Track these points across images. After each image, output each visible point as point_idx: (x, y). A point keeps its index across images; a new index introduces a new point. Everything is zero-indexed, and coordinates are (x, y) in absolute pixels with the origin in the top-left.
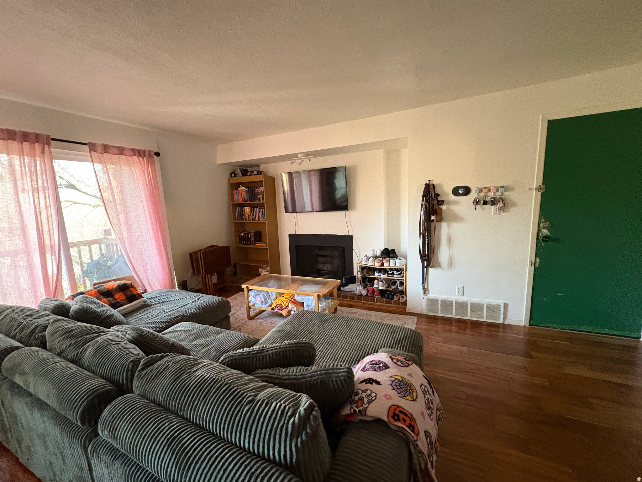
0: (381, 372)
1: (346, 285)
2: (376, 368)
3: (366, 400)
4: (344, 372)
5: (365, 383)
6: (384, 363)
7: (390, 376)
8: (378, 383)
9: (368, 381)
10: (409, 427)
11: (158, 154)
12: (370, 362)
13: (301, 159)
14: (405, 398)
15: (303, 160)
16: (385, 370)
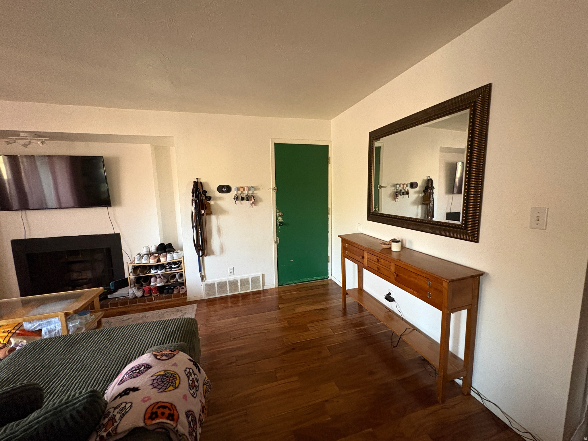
0: (141, 376)
1: (115, 291)
2: (136, 374)
3: (118, 416)
5: (119, 397)
6: (145, 365)
7: (152, 375)
8: (135, 389)
9: (123, 393)
10: (168, 418)
12: (129, 370)
14: (166, 390)
15: (32, 141)
16: (146, 372)
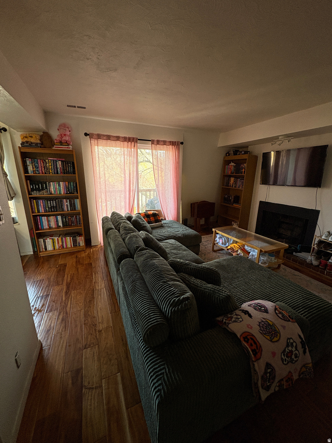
0: (259, 312)
1: (300, 252)
2: (258, 308)
3: (233, 319)
4: (224, 295)
5: (242, 311)
6: (266, 309)
7: (264, 317)
8: (250, 316)
9: (244, 312)
10: (252, 351)
11: (182, 143)
12: (257, 303)
13: (281, 140)
14: (264, 335)
15: (284, 141)
16: (263, 313)
